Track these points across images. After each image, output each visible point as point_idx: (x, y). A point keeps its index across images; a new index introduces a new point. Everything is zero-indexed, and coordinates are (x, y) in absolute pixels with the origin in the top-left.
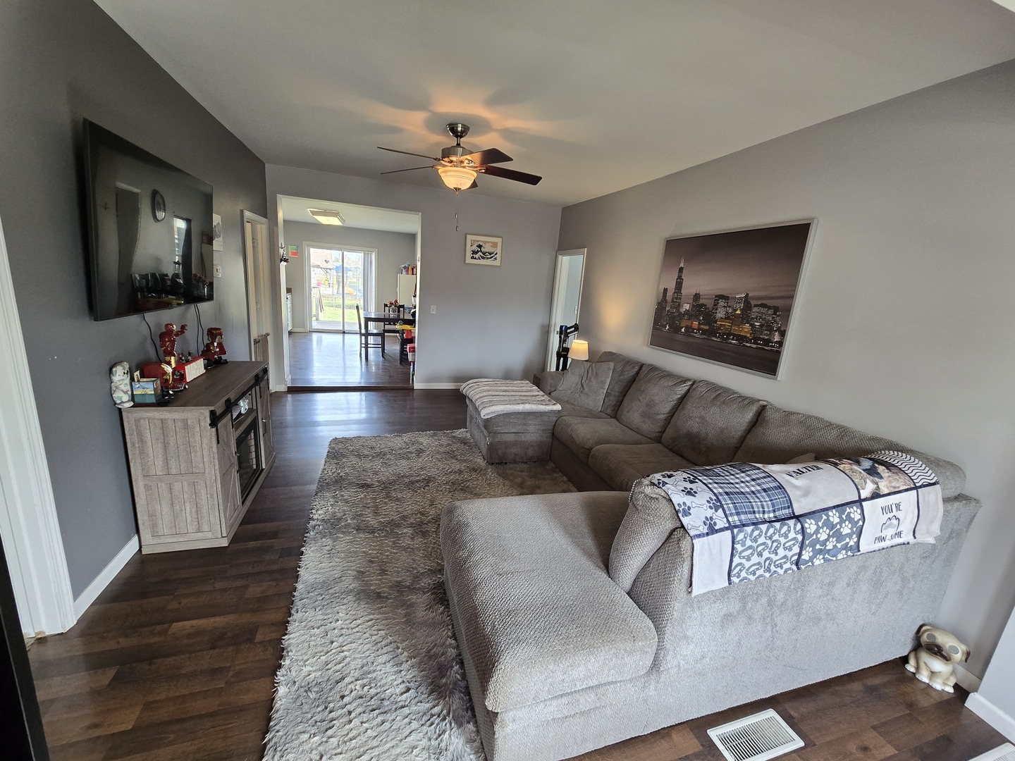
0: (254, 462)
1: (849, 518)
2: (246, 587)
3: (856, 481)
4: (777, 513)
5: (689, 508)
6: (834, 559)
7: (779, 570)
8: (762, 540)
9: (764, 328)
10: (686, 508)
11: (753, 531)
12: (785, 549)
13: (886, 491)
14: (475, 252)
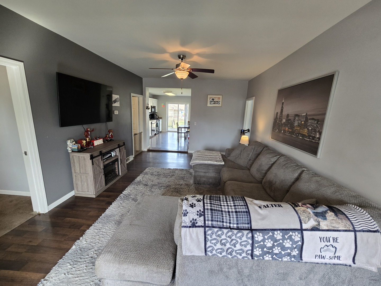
0: (117, 173)
1: (290, 238)
2: (90, 211)
3: (302, 218)
4: (239, 225)
5: (187, 213)
6: (280, 260)
7: (238, 256)
8: (223, 237)
9: (313, 131)
10: (186, 212)
11: (218, 231)
12: (241, 245)
13: (325, 228)
14: (211, 102)
